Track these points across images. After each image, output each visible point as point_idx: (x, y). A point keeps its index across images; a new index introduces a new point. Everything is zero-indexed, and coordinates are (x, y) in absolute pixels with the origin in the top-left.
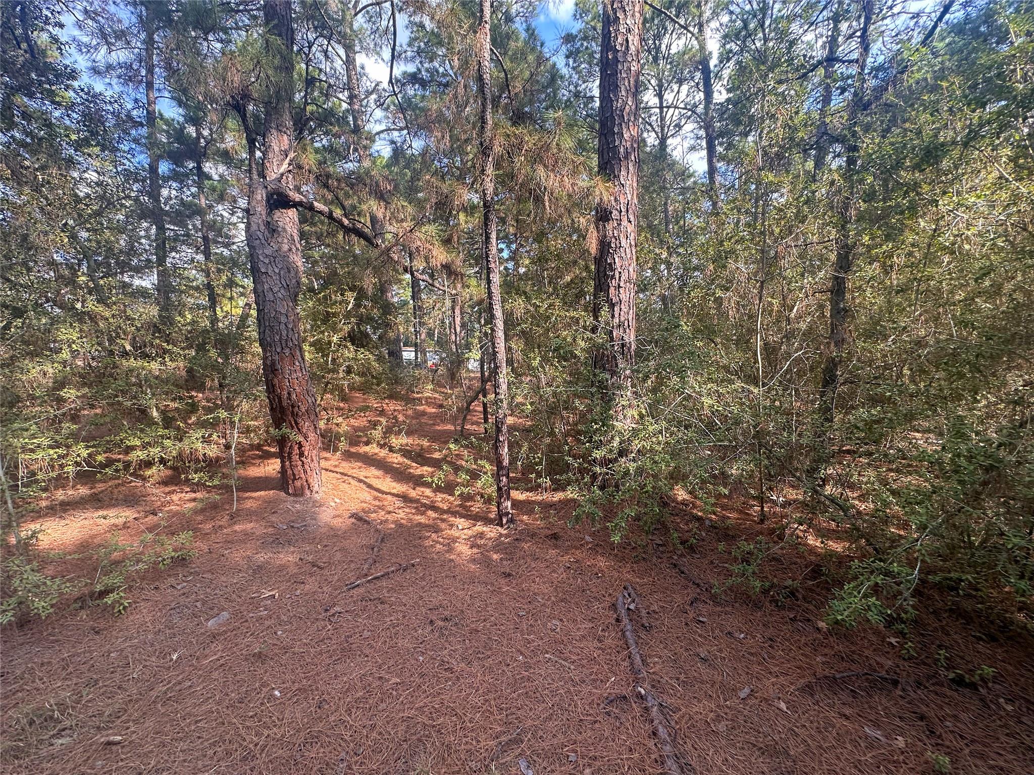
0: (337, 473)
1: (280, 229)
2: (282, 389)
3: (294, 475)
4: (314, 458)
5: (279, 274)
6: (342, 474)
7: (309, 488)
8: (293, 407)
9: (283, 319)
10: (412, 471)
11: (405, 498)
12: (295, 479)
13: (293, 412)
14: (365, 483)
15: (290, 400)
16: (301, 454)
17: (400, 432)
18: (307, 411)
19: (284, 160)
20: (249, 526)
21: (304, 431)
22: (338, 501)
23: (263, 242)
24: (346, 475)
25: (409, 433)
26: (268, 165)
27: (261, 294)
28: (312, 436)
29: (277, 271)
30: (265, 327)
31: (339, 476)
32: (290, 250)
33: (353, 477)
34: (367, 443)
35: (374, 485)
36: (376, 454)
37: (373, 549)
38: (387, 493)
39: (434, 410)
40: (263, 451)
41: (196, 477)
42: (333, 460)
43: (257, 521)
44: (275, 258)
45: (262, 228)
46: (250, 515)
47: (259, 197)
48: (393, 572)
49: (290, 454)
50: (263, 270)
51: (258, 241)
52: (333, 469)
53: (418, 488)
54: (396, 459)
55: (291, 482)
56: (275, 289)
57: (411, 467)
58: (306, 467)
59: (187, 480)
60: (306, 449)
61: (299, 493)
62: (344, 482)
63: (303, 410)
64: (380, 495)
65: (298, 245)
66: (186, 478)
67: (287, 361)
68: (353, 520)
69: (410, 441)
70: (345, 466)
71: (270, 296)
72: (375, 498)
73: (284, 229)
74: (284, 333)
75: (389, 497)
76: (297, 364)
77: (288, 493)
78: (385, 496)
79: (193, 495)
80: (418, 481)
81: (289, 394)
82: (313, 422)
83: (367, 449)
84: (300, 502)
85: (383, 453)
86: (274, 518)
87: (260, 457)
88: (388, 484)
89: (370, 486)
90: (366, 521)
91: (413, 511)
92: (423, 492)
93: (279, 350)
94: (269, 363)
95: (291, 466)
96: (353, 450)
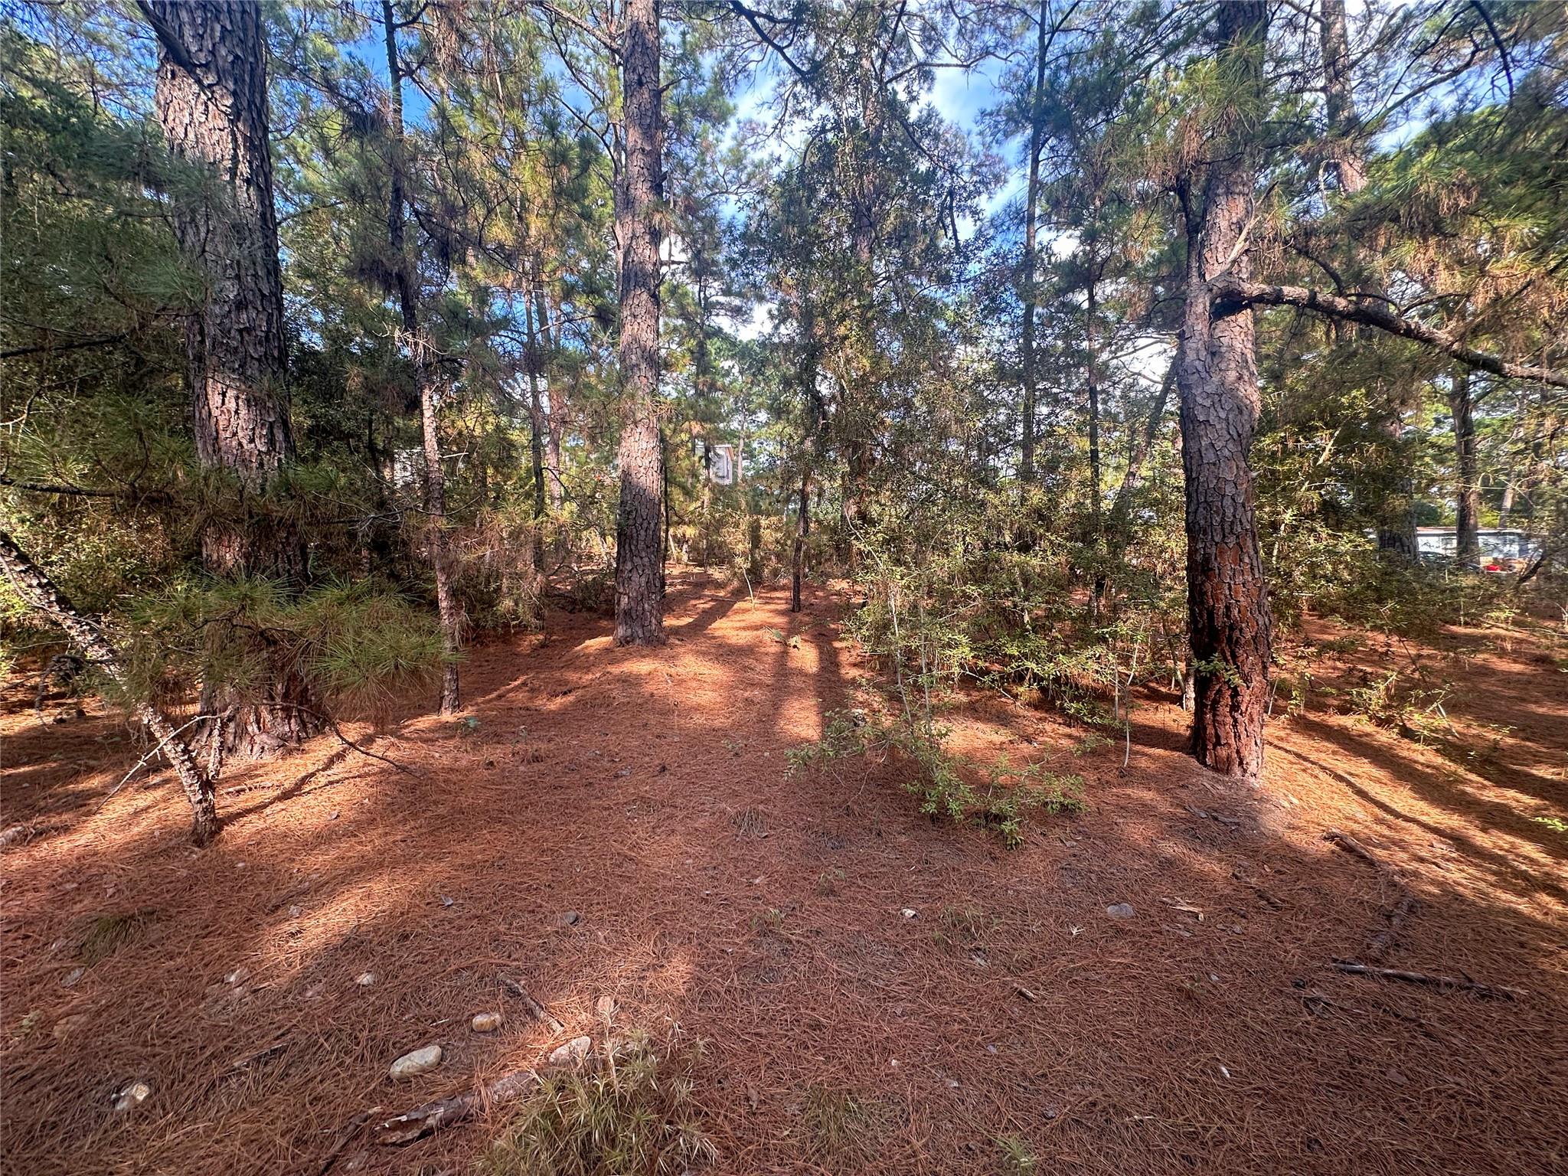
0: (1287, 751)
1: (1223, 349)
2: (1217, 600)
3: (1218, 737)
4: (1256, 718)
5: (1227, 419)
6: (1298, 756)
7: (1241, 763)
8: (1232, 628)
9: (1229, 490)
10: (1469, 790)
11: (1460, 842)
12: (1218, 743)
13: (1229, 639)
14: (1350, 784)
15: (1228, 617)
16: (1235, 707)
17: (1428, 701)
18: (1254, 638)
19: (1236, 238)
20: (1148, 796)
21: (1247, 670)
22: (1295, 801)
23: (1204, 375)
24: (1306, 759)
25: (1453, 708)
26: (1208, 255)
27: (1196, 456)
28: (1257, 681)
29: (1223, 415)
30: (1198, 504)
31: (1291, 757)
32: (1240, 378)
33: (1324, 768)
34: (1344, 711)
35: (1372, 793)
36: (1367, 735)
37: (1389, 918)
38: (1407, 819)
39: (1517, 668)
40: (1149, 688)
41: (1072, 707)
42: (1276, 728)
43: (1158, 791)
44: (1220, 395)
45: (1203, 353)
46: (1147, 780)
47: (1200, 309)
48: (1449, 985)
49: (1216, 702)
50: (1201, 418)
51: (1196, 376)
52: (1276, 742)
53: (1495, 832)
54: (1422, 755)
55: (1210, 747)
56: (1219, 445)
57: (1465, 781)
58: (1241, 729)
59: (1062, 709)
60: (1246, 697)
61: (1222, 767)
62: (1304, 770)
63: (1248, 636)
64: (1389, 817)
65: (1253, 368)
66: (1062, 705)
67: (1229, 556)
68: (1333, 847)
69: (1457, 727)
70: (1300, 742)
71: (1210, 457)
72: (1380, 821)
73: (1231, 347)
74: (1229, 512)
75: (1414, 827)
76: (1247, 560)
77: (1204, 763)
78: (1400, 822)
79: (1068, 730)
80: (1495, 818)
81: (1228, 608)
82: (1261, 657)
83: (1347, 721)
84: (1224, 783)
85: (1385, 737)
86: (1183, 794)
87: (1147, 697)
88: (1403, 799)
89: (1362, 793)
90: (1363, 857)
91: (1492, 878)
92: (1512, 844)
93: (1217, 539)
94: (1199, 558)
95: (1214, 721)
96: (1312, 716)
